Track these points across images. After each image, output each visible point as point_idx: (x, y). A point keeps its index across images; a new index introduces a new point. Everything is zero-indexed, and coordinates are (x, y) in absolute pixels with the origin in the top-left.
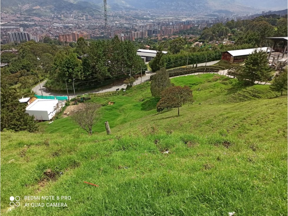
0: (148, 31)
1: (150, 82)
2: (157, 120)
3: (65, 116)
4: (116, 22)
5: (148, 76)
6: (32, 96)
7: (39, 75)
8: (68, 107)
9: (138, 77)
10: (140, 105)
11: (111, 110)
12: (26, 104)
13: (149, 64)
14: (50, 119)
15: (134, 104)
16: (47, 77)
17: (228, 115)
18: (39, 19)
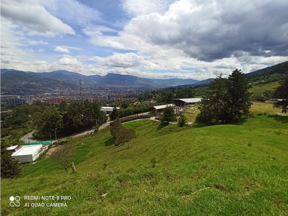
0: (108, 96)
1: (110, 127)
2: (114, 152)
3: (47, 157)
4: (88, 91)
5: (108, 123)
6: (20, 144)
7: (29, 128)
8: (51, 149)
9: (102, 124)
10: (104, 143)
11: (83, 148)
12: (14, 150)
13: (109, 115)
14: (33, 161)
15: (99, 142)
16: (35, 129)
17: (157, 145)
18: (34, 90)
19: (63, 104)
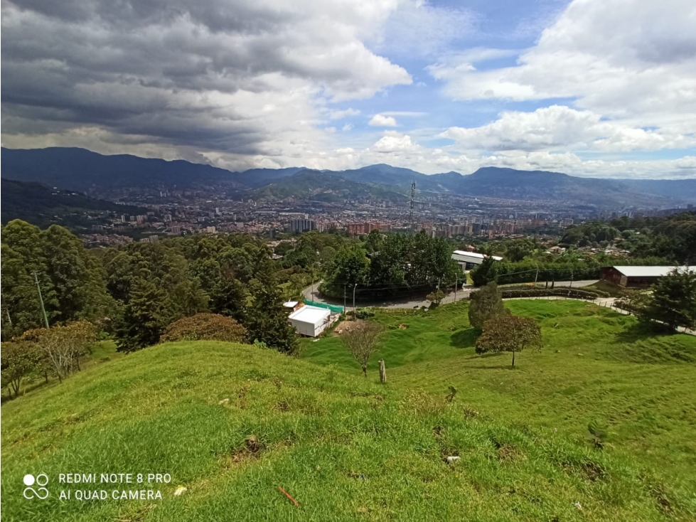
0: (474, 225)
1: (469, 302)
2: (472, 367)
3: (336, 336)
4: (426, 211)
5: (466, 292)
6: (301, 301)
7: (315, 274)
8: (342, 323)
9: (449, 292)
10: (448, 337)
11: (401, 336)
12: (291, 309)
13: (471, 274)
14: (315, 336)
15: (438, 333)
16: (323, 278)
17: (613, 386)
18: (329, 204)
19: (374, 235)
